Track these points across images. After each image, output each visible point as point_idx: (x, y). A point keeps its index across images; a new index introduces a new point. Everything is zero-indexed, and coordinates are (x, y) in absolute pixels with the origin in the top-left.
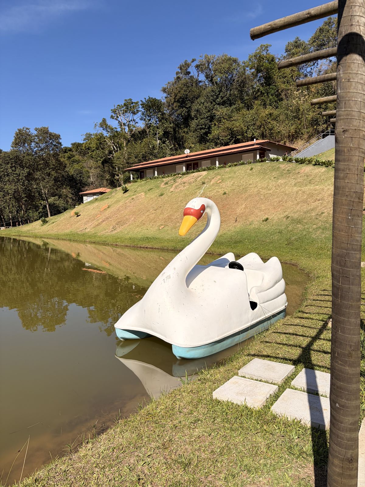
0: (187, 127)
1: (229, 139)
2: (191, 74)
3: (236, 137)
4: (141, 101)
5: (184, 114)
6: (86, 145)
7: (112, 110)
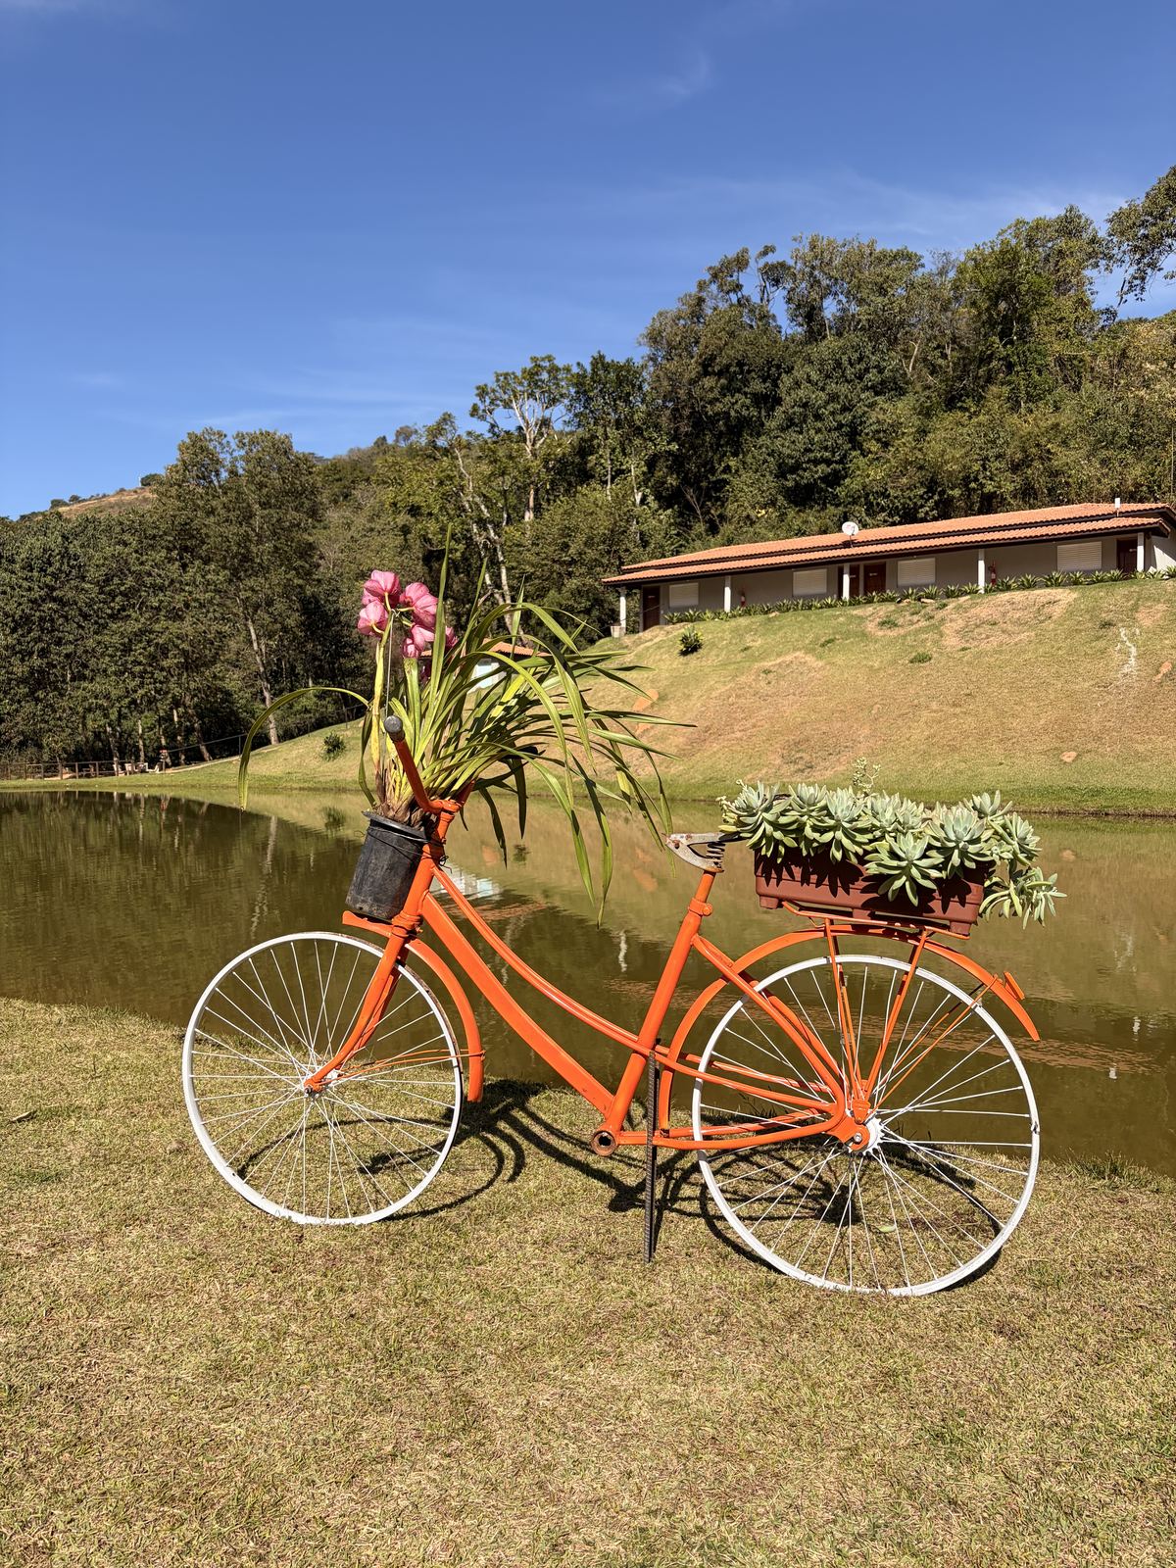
0: (735, 454)
1: (921, 497)
2: (745, 291)
3: (943, 492)
4: (578, 364)
5: (737, 412)
6: (399, 498)
7: (478, 388)
